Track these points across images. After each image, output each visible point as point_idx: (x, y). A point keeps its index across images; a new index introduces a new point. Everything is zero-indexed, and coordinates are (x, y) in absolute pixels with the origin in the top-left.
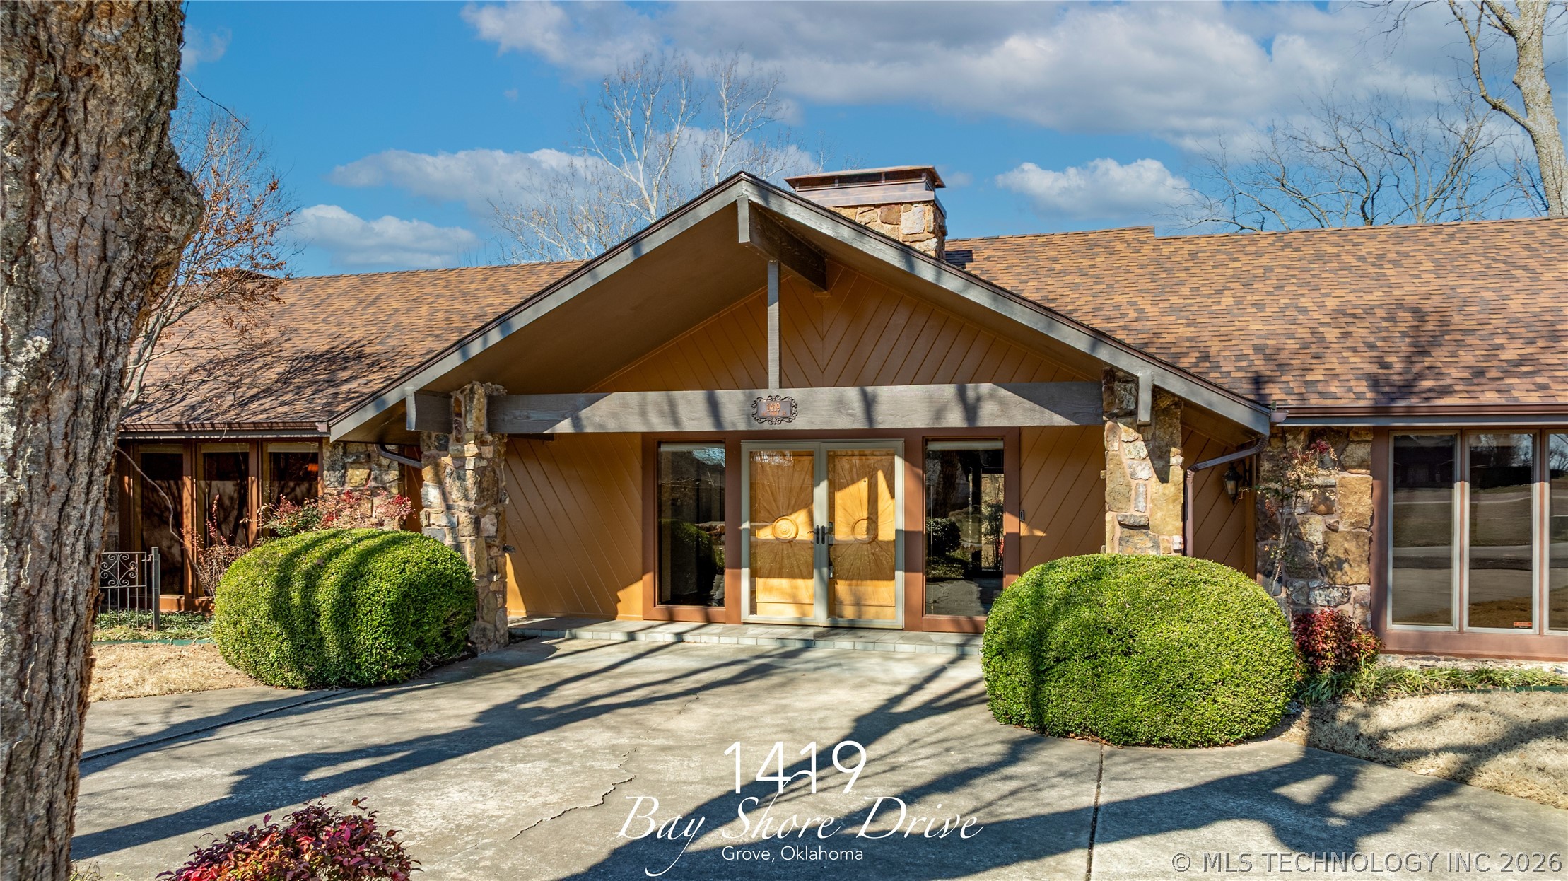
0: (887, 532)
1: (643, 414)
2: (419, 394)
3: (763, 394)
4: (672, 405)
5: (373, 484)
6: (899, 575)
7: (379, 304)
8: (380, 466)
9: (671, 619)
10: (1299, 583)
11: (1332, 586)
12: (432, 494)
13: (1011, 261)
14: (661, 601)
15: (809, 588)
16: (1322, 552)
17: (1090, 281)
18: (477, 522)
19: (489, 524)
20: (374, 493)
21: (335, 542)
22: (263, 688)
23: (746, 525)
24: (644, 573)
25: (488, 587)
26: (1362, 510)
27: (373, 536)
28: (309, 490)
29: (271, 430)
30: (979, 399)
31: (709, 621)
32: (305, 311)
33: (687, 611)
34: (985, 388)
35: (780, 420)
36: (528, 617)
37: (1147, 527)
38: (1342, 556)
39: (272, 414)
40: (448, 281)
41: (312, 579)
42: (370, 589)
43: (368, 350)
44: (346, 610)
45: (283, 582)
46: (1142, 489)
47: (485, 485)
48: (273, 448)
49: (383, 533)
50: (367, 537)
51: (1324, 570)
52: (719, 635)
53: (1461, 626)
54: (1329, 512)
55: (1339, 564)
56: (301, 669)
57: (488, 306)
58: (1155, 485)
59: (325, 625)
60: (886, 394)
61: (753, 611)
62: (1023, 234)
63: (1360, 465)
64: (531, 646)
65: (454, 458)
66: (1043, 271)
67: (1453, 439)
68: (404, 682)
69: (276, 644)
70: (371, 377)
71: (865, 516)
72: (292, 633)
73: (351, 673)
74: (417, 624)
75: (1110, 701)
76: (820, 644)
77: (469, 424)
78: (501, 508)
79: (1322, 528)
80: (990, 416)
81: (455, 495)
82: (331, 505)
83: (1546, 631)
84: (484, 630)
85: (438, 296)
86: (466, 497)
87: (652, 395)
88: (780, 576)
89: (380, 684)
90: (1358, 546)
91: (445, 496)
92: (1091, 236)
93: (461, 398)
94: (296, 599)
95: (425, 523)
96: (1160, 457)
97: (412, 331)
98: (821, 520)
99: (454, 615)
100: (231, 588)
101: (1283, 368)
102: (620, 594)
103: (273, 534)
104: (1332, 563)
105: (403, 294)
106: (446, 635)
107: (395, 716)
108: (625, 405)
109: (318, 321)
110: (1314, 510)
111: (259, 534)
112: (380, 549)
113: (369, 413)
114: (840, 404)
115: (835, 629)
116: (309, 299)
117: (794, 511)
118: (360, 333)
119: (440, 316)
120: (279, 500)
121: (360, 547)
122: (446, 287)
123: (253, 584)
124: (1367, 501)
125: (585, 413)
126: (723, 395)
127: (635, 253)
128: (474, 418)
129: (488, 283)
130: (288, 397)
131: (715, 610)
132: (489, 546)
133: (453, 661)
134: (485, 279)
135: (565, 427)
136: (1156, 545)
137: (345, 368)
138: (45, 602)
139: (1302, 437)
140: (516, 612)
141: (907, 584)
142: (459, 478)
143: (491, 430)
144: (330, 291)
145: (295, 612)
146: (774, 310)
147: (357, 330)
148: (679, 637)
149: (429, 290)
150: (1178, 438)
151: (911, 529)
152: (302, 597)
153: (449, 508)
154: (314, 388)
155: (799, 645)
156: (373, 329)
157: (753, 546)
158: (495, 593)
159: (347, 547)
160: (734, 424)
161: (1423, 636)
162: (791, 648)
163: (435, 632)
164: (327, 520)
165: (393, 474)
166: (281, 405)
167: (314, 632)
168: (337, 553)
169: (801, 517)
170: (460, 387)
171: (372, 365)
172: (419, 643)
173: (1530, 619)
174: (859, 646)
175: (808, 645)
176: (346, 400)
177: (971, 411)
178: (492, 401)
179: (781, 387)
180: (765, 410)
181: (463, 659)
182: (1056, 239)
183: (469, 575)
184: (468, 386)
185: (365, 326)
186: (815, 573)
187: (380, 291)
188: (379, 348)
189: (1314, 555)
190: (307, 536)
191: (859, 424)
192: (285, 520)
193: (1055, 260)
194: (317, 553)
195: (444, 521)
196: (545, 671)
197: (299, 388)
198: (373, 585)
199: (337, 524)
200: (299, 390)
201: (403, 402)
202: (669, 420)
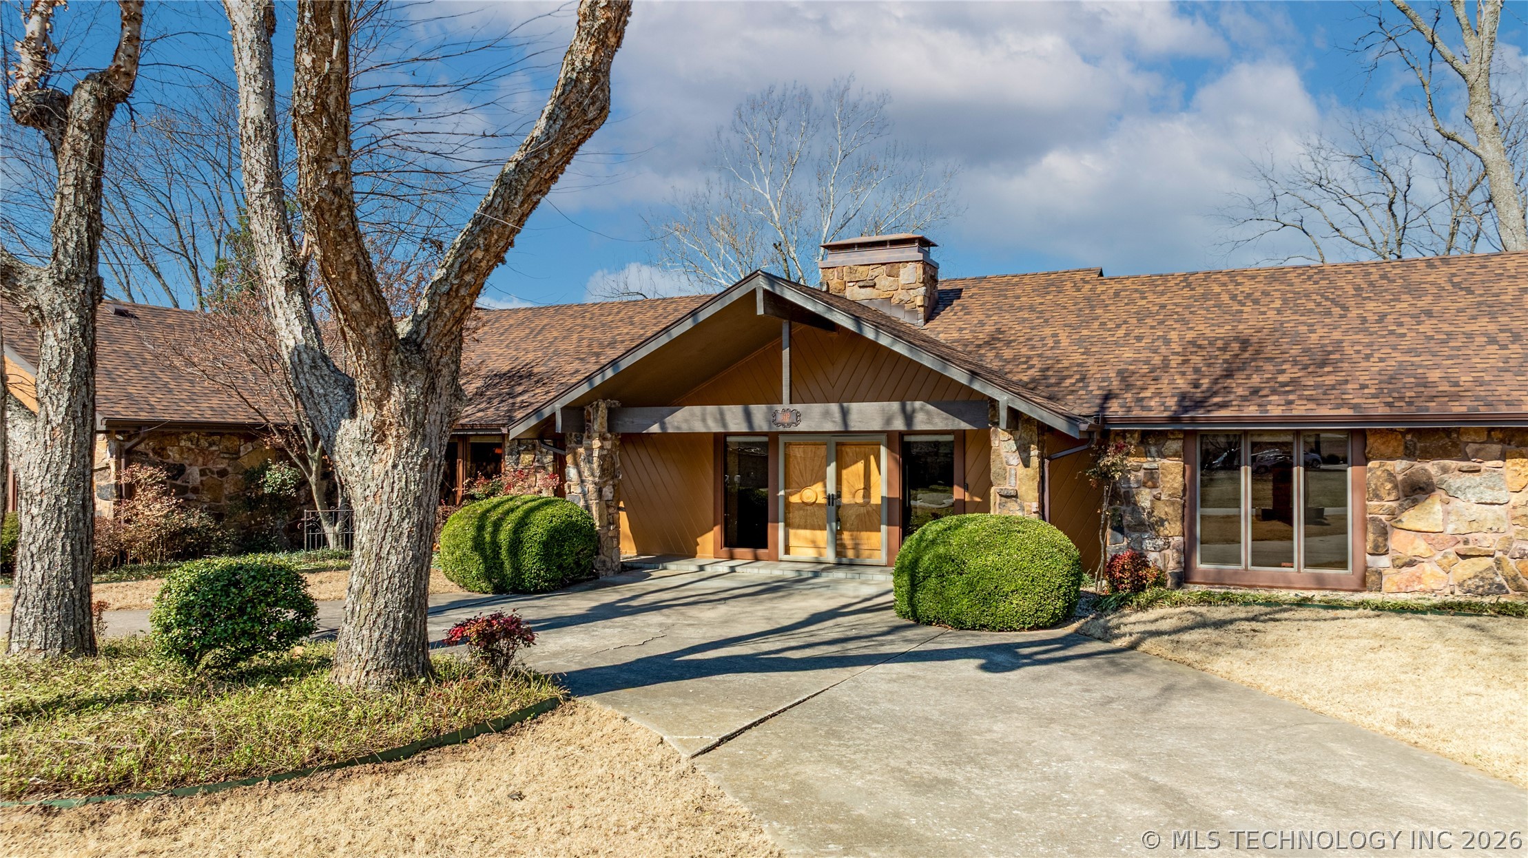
0: (876, 499)
1: (704, 420)
2: (565, 409)
3: (779, 407)
4: (722, 414)
5: (536, 464)
6: (884, 528)
7: (545, 332)
8: (541, 452)
9: (732, 558)
10: (1135, 535)
11: (1158, 537)
12: (572, 472)
13: (988, 298)
14: (726, 545)
15: (823, 536)
16: (1150, 514)
17: (1034, 316)
18: (600, 491)
19: (608, 492)
20: (536, 470)
21: (511, 503)
22: (467, 593)
23: (782, 493)
24: (715, 525)
25: (607, 533)
26: (1176, 485)
27: (534, 500)
28: (495, 468)
29: (472, 429)
30: (914, 411)
31: (757, 559)
32: (494, 338)
33: (744, 552)
34: (918, 404)
35: (789, 425)
36: (638, 555)
37: (1016, 496)
38: (1164, 517)
39: (473, 418)
40: (593, 314)
41: (497, 526)
42: (531, 533)
43: (536, 370)
44: (516, 545)
45: (480, 528)
46: (1013, 472)
47: (605, 466)
48: (472, 440)
49: (541, 498)
50: (531, 501)
51: (1152, 526)
52: (759, 568)
53: (1246, 566)
54: (1155, 487)
55: (1161, 522)
56: (490, 581)
57: (619, 334)
58: (1021, 470)
59: (504, 554)
60: (855, 407)
61: (787, 551)
62: (1004, 273)
63: (1175, 455)
64: (635, 573)
65: (586, 449)
66: (1005, 308)
67: (1240, 436)
68: (551, 591)
69: (476, 566)
70: (537, 391)
71: (862, 486)
72: (485, 559)
73: (519, 584)
74: (559, 555)
75: (949, 601)
76: (824, 574)
77: (596, 427)
78: (616, 482)
79: (1150, 497)
80: (921, 423)
81: (586, 473)
82: (509, 479)
83: (1302, 570)
84: (604, 561)
85: (585, 327)
86: (593, 475)
87: (709, 408)
88: (805, 528)
89: (536, 592)
90: (1174, 510)
91: (580, 474)
92: (1053, 276)
93: (591, 410)
94: (488, 538)
95: (567, 491)
96: (1024, 451)
97: (565, 355)
98: (831, 490)
99: (582, 550)
100: (450, 532)
101: (1128, 387)
102: (699, 540)
103: (472, 498)
104: (1157, 522)
105: (561, 324)
106: (577, 563)
107: (543, 607)
108: (693, 415)
109: (503, 346)
110: (1144, 485)
111: (463, 498)
112: (537, 508)
113: (533, 422)
114: (827, 414)
115: (839, 565)
116: (497, 328)
117: (814, 483)
118: (531, 356)
119: (585, 342)
120: (476, 475)
121: (526, 507)
122: (591, 319)
123: (463, 529)
124: (1180, 479)
125: (668, 420)
126: (754, 408)
127: (694, 321)
128: (599, 423)
129: (621, 315)
130: (483, 406)
131: (761, 551)
132: (608, 507)
133: (583, 581)
134: (618, 313)
135: (655, 428)
136: (1022, 509)
137: (520, 384)
138: (425, 525)
139: (1136, 435)
140: (628, 551)
141: (889, 533)
142: (589, 462)
143: (610, 431)
144: (512, 322)
145: (487, 546)
146: (786, 353)
147: (529, 355)
148: (733, 569)
149: (579, 321)
150: (1036, 439)
151: (891, 496)
152: (492, 538)
153: (582, 481)
154: (499, 399)
155: (810, 575)
156: (540, 354)
157: (788, 505)
158: (612, 537)
159: (518, 507)
160: (761, 427)
161: (1219, 572)
162: (805, 575)
163: (570, 560)
164: (507, 489)
165: (550, 458)
166: (479, 411)
167: (498, 558)
168: (512, 510)
169: (818, 487)
170: (590, 403)
171: (537, 382)
172: (560, 567)
173: (1292, 561)
174: (849, 576)
175: (816, 574)
176: (521, 408)
177: (909, 418)
178: (611, 411)
179: (791, 403)
180: (780, 418)
181: (588, 580)
182: (1026, 280)
183: (593, 524)
184: (595, 403)
185: (534, 351)
186: (828, 527)
187: (545, 322)
188: (543, 369)
189: (1145, 516)
190: (494, 500)
191: (838, 427)
192: (481, 489)
193: (1018, 297)
194: (500, 510)
195: (579, 490)
196: (638, 587)
197: (490, 398)
198: (533, 529)
199: (513, 491)
200: (490, 400)
201: (554, 415)
202: (720, 425)
